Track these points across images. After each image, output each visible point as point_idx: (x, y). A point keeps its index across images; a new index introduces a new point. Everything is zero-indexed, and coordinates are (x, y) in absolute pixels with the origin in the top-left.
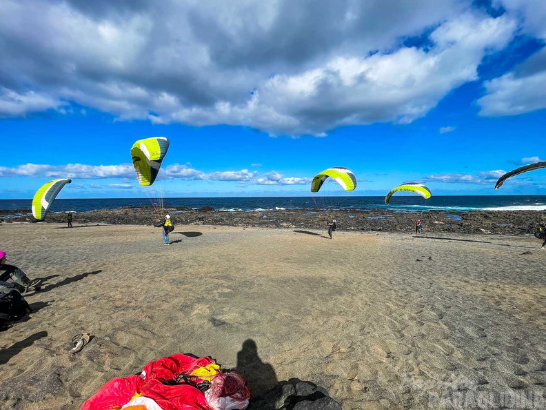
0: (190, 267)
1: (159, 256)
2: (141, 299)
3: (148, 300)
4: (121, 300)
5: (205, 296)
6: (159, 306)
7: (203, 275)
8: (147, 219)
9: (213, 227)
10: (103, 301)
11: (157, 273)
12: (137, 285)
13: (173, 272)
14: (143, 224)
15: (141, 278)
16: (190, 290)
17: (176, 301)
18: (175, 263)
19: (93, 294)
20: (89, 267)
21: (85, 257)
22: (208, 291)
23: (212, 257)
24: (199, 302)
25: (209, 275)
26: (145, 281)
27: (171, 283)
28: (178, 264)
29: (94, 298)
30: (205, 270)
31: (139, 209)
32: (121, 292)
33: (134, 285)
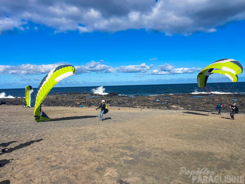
0: (102, 138)
1: (80, 130)
2: (68, 161)
3: (74, 162)
4: (55, 161)
5: (114, 162)
6: (81, 167)
7: (112, 145)
8: (71, 102)
9: (117, 108)
10: (43, 162)
11: (78, 142)
12: (66, 151)
13: (90, 142)
14: (68, 106)
15: (68, 145)
16: (103, 156)
17: (92, 164)
18: (91, 135)
19: (37, 156)
20: (34, 136)
21: (31, 129)
22: (116, 158)
23: (117, 132)
24: (109, 166)
25: (116, 146)
26: (70, 148)
27: (89, 150)
28: (93, 136)
29: (38, 159)
30: (113, 141)
31: (65, 95)
32: (55, 156)
33: (63, 151)
